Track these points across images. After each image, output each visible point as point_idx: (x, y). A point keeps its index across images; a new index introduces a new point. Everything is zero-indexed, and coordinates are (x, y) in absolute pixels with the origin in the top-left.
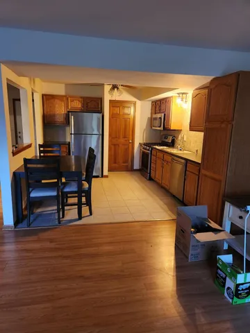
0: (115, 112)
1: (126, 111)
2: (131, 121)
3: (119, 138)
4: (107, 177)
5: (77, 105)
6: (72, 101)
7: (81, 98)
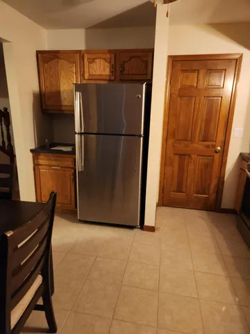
0: (188, 83)
1: (216, 80)
2: (224, 110)
3: (192, 141)
4: (152, 229)
5: (101, 69)
6: (92, 61)
7: (110, 52)
